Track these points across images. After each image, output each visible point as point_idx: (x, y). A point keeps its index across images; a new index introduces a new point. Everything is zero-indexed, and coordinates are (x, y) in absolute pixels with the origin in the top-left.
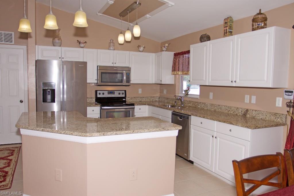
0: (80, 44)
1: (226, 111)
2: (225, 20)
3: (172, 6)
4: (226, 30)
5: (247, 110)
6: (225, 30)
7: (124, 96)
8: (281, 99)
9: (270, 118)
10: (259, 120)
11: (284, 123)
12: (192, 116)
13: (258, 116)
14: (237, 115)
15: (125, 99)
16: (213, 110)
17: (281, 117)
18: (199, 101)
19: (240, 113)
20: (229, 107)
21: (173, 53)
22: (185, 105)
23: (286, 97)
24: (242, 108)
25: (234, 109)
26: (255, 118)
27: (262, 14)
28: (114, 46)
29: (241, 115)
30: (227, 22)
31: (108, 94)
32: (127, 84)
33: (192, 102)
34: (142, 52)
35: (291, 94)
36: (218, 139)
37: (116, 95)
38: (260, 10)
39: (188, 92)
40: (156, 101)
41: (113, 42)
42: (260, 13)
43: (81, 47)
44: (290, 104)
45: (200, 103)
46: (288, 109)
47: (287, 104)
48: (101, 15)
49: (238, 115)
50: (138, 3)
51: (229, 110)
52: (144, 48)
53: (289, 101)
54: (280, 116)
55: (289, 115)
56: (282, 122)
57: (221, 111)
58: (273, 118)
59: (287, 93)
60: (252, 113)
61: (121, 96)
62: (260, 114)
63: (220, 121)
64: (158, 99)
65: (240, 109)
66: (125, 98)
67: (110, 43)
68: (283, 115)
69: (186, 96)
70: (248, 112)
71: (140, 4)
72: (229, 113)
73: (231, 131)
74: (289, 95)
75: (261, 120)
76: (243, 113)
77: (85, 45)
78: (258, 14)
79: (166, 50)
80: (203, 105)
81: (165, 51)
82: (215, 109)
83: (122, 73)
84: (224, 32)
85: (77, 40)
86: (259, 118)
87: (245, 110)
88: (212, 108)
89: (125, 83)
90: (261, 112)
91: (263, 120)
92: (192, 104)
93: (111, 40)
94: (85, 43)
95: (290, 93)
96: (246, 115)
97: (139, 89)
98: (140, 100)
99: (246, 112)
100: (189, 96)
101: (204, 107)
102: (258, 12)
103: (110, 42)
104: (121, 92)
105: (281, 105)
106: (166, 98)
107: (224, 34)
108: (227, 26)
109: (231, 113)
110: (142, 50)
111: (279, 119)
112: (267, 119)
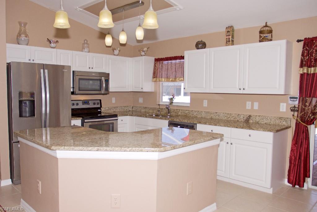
0: (50, 43)
1: (226, 118)
2: (227, 28)
3: (180, 9)
4: (229, 38)
5: (250, 116)
6: (227, 39)
7: (99, 106)
8: (285, 104)
9: (275, 122)
10: (263, 125)
11: (289, 125)
12: (197, 124)
13: (262, 120)
14: (238, 121)
15: (100, 110)
16: (208, 117)
17: (286, 121)
18: (191, 109)
19: (242, 118)
20: (228, 114)
21: (153, 58)
22: (171, 114)
23: (291, 102)
24: (244, 115)
25: (235, 115)
26: (259, 123)
27: (268, 26)
28: (88, 47)
29: (243, 121)
30: (229, 30)
31: (83, 104)
32: (106, 92)
33: (180, 111)
34: (117, 55)
35: (296, 100)
36: (234, 145)
37: (91, 106)
38: (266, 23)
39: (173, 100)
40: (130, 111)
41: (87, 43)
42: (266, 26)
43: (52, 48)
44: (294, 108)
45: (192, 111)
46: (292, 113)
47: (291, 108)
48: (80, 11)
49: (240, 121)
50: (140, 2)
51: (229, 116)
52: (120, 51)
53: (293, 106)
54: (285, 119)
55: (294, 118)
56: (287, 125)
57: (219, 118)
58: (278, 122)
59: (291, 99)
60: (255, 118)
61: (96, 106)
62: (264, 119)
63: (237, 128)
64: (132, 109)
65: (241, 115)
66: (100, 108)
67: (84, 44)
68: (288, 119)
69: (171, 104)
70: (251, 118)
71: (143, 3)
72: (229, 119)
73: (250, 136)
74: (294, 101)
75: (265, 124)
76: (245, 118)
77: (56, 45)
78: (264, 27)
79: (145, 54)
80: (196, 113)
81: (144, 56)
82: (212, 117)
83: (100, 80)
84: (227, 41)
85: (48, 39)
86: (264, 123)
87: (248, 116)
88: (207, 116)
89: (103, 91)
90: (266, 117)
91: (268, 124)
92: (181, 113)
93: (85, 41)
94: (56, 42)
95: (294, 99)
96: (249, 121)
97: (113, 98)
98: (114, 110)
99: (248, 118)
100: (174, 104)
101: (196, 115)
102: (264, 24)
103: (83, 42)
104: (96, 102)
105: (285, 110)
106: (143, 107)
107: (226, 42)
108: (230, 35)
109: (231, 119)
110: (118, 54)
111: (284, 123)
112: (272, 123)
